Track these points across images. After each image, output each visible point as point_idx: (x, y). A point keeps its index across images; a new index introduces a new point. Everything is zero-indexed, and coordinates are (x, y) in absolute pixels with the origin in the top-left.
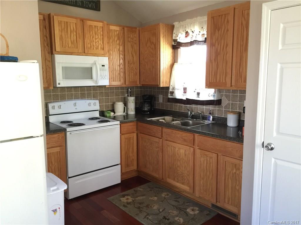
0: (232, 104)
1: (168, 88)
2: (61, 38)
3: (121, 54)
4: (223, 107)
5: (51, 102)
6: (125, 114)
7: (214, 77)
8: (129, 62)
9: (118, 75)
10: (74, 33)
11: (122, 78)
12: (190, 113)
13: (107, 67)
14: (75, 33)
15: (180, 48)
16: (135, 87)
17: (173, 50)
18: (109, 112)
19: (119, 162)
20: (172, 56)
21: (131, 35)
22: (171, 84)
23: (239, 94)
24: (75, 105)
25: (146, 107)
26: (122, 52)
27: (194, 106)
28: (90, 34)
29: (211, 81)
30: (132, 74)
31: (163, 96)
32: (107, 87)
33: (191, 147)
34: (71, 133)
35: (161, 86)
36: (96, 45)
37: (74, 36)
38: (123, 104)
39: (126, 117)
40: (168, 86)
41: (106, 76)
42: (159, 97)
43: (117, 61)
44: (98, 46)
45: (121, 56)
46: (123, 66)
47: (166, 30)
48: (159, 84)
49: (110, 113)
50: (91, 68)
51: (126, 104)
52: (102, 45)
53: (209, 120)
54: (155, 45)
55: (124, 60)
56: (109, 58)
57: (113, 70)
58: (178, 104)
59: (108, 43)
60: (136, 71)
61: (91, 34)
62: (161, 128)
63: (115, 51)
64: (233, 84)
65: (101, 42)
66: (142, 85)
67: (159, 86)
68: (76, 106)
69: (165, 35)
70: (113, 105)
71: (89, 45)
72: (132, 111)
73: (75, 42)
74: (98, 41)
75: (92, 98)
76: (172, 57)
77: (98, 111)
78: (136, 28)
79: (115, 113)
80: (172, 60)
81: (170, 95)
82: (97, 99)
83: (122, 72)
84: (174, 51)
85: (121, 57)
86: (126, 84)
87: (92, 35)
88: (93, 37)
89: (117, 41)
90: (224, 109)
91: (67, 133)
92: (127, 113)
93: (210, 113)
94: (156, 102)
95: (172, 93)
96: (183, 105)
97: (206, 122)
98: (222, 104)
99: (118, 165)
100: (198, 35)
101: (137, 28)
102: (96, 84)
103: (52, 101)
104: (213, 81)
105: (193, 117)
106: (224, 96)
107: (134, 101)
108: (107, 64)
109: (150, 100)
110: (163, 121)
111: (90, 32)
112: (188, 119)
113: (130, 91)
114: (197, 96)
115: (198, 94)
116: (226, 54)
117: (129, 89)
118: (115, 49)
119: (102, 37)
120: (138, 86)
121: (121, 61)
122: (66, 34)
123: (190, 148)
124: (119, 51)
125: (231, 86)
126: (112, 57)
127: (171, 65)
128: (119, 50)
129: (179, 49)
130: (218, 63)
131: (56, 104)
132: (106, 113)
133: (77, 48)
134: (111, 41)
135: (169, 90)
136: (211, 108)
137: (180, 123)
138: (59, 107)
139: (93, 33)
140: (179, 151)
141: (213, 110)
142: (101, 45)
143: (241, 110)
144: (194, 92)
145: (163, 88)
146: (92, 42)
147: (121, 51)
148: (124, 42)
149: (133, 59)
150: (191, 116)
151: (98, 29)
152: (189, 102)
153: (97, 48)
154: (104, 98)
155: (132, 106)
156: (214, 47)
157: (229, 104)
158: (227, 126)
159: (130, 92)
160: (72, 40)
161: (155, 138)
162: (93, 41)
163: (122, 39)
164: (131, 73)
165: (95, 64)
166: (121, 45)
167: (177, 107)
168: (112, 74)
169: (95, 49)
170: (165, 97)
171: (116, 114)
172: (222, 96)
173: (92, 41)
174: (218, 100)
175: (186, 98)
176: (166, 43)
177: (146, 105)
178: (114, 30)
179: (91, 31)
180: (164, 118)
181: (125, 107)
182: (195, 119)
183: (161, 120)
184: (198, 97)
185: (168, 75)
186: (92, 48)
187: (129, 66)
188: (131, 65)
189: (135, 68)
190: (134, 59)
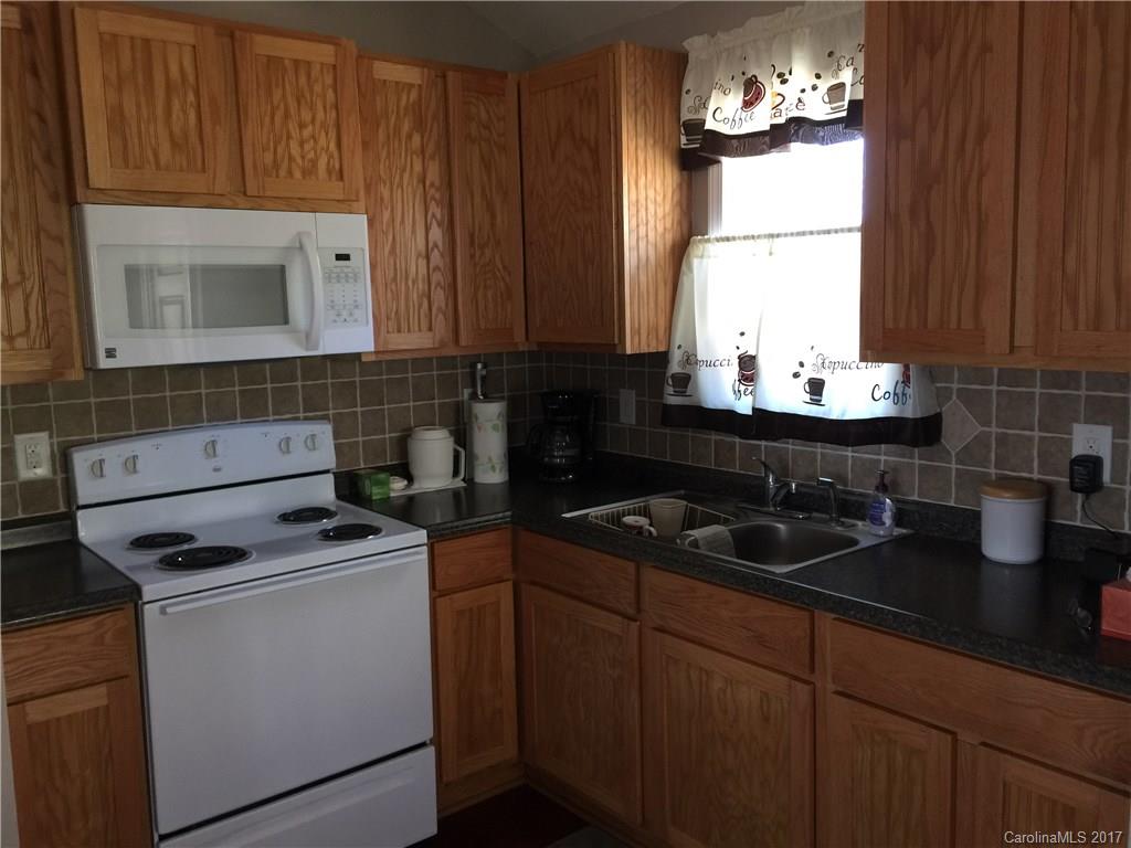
0: (1002, 440)
1: (662, 358)
2: (117, 120)
3: (433, 198)
4: (949, 453)
5: (90, 442)
6: (459, 483)
7: (910, 302)
8: (472, 236)
9: (420, 297)
10: (185, 94)
11: (441, 316)
12: (776, 481)
13: (362, 261)
14: (191, 97)
15: (719, 162)
16: (508, 353)
17: (685, 173)
18: (382, 476)
19: (427, 733)
20: (680, 203)
21: (482, 108)
22: (678, 339)
23: (1038, 390)
24: (211, 449)
25: (560, 448)
26: (437, 190)
27: (791, 446)
28: (272, 103)
29: (890, 325)
30: (490, 294)
31: (637, 395)
32: (364, 359)
33: (796, 678)
34: (163, 611)
35: (629, 352)
36: (303, 157)
37: (185, 112)
38: (452, 439)
39: (466, 498)
40: (662, 349)
41: (357, 307)
42: (618, 401)
43: (414, 232)
44: (314, 162)
45: (435, 209)
46: (442, 255)
47: (648, 80)
48: (616, 341)
49: (385, 484)
50: (282, 269)
51: (462, 437)
52: (336, 155)
53: (878, 521)
54: (595, 152)
55: (450, 228)
56: (371, 223)
57: (395, 279)
58: (714, 437)
59: (365, 145)
60: (507, 279)
61: (275, 103)
62: (631, 567)
63: (401, 185)
64: (1025, 337)
65: (327, 141)
66: (540, 344)
67: (619, 352)
68: (215, 455)
69: (645, 102)
70: (403, 445)
71: (266, 154)
72: (493, 468)
73: (194, 138)
74: (313, 137)
75: (301, 415)
76: (678, 210)
77: (331, 477)
78: (504, 76)
79: (410, 479)
80: (680, 223)
81: (670, 390)
82: (325, 418)
83: (438, 284)
84: (690, 179)
85: (434, 216)
86: (463, 342)
87: (282, 106)
88: (287, 116)
89: (410, 137)
90: (954, 466)
91: (147, 606)
92: (469, 480)
93: (883, 487)
94: (608, 424)
95: (684, 381)
96: (737, 440)
97: (866, 534)
98: (943, 441)
99: (422, 745)
100: (809, 89)
101: (510, 76)
102: (307, 349)
103: (96, 436)
104: (902, 325)
105: (792, 503)
106: (954, 397)
107: (501, 423)
108: (363, 250)
109: (575, 418)
110: (642, 521)
111: (269, 94)
112: (765, 509)
113: (484, 372)
114: (807, 397)
115: (816, 387)
116: (981, 175)
117: (479, 366)
118: (401, 178)
119: (334, 114)
120: (521, 349)
121: (436, 234)
122: (143, 100)
123: (790, 686)
124: (421, 186)
125: (1012, 348)
126: (387, 215)
127: (674, 246)
128: (425, 177)
129: (712, 170)
130: (929, 224)
131: (113, 454)
132: (367, 482)
133: (204, 170)
134: (381, 136)
135: (666, 367)
136: (883, 458)
137: (728, 533)
138: (130, 465)
139: (284, 96)
140: (729, 690)
141: (895, 470)
142: (331, 157)
143: (1057, 473)
144: (796, 375)
145: (638, 358)
146: (283, 143)
147: (432, 185)
148: (448, 144)
149: (493, 225)
150: (779, 499)
151: (313, 75)
152: (767, 424)
153: (310, 171)
154: (359, 409)
155: (491, 443)
156: (906, 145)
157: (982, 440)
158: (984, 556)
159: (483, 378)
160: (176, 129)
161: (604, 613)
162: (289, 137)
163: (435, 125)
164: (485, 287)
165: (301, 248)
166: (432, 158)
167: (707, 451)
168: (389, 295)
169: (298, 174)
170: (646, 399)
171: (417, 488)
172: (942, 396)
173: (285, 138)
174: (922, 418)
175: (754, 409)
176: (651, 141)
177: (557, 438)
178: (397, 83)
179: (277, 86)
180: (645, 507)
181: (460, 449)
182: (801, 509)
183: (629, 520)
184: (817, 402)
185: (661, 297)
186: (283, 173)
187: (472, 256)
188: (483, 254)
189: (504, 267)
190: (499, 219)
